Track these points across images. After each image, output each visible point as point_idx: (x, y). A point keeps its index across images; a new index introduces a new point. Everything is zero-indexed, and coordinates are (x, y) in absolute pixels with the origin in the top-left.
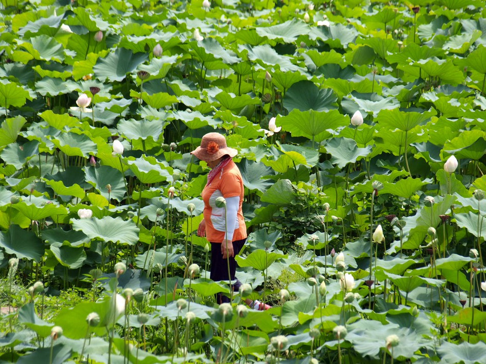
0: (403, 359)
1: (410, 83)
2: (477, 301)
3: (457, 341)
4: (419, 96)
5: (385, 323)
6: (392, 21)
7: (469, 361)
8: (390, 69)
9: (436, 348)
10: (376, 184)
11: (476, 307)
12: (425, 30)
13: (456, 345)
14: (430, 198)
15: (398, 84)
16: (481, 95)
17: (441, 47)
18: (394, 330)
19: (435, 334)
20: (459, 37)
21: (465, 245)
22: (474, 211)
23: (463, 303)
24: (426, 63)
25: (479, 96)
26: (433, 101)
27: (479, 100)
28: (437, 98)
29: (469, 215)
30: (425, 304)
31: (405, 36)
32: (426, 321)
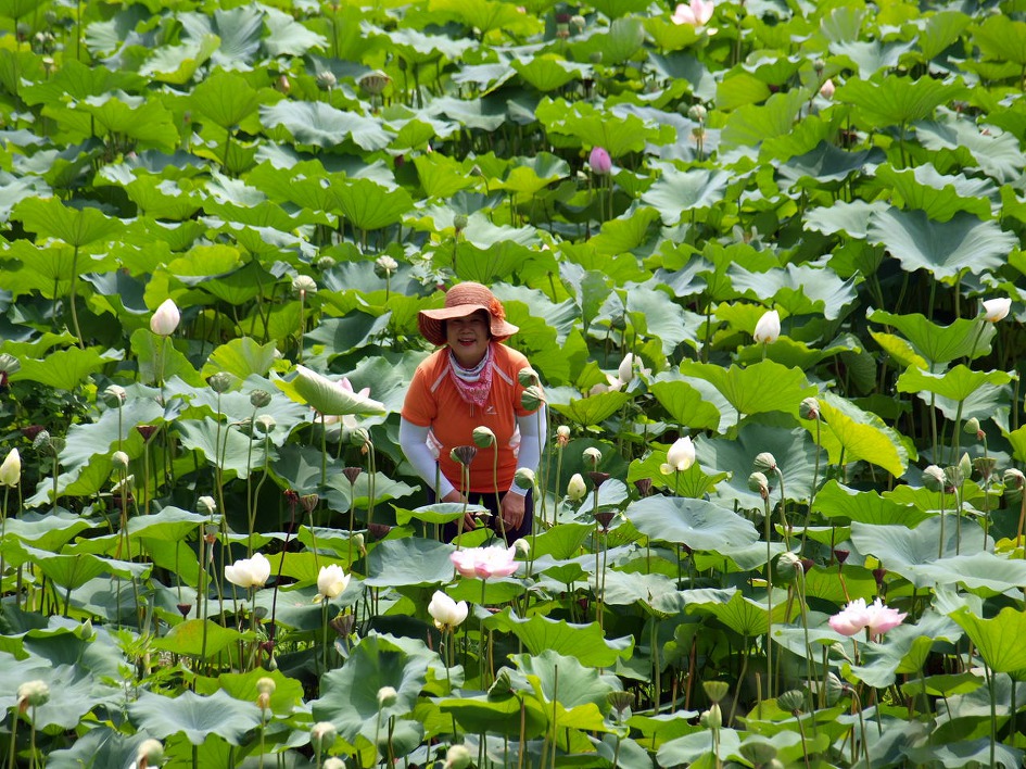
0: (58, 732)
1: (73, 146)
2: (214, 608)
3: (172, 691)
4: (91, 174)
5: (21, 657)
6: (31, 16)
7: (195, 731)
8: (28, 117)
9: (127, 707)
10: (5, 361)
11: (212, 618)
12: (101, 34)
13: (170, 699)
14: (116, 390)
15: (47, 147)
16: (221, 172)
17: (137, 69)
18: (41, 671)
19: (127, 676)
20: (174, 51)
21: (192, 487)
22: (214, 417)
23: (185, 610)
24: (104, 105)
25: (216, 174)
26: (124, 183)
27: (217, 183)
28: (133, 178)
29: (206, 424)
30: (109, 613)
31: (60, 46)
32: (110, 649)
